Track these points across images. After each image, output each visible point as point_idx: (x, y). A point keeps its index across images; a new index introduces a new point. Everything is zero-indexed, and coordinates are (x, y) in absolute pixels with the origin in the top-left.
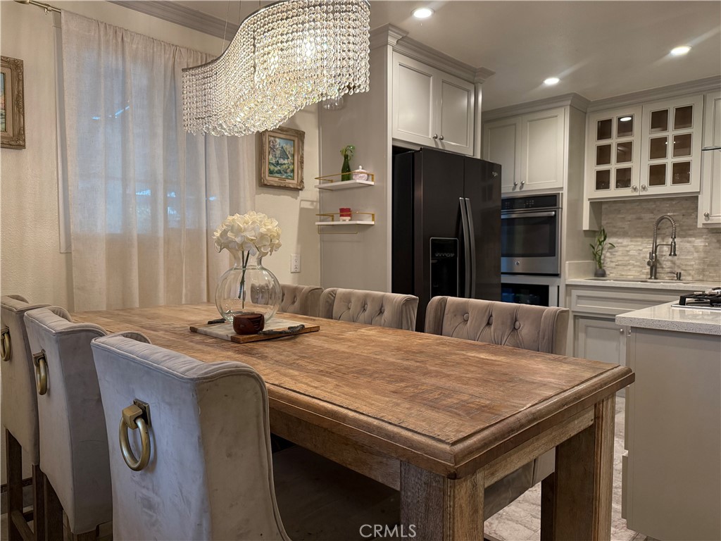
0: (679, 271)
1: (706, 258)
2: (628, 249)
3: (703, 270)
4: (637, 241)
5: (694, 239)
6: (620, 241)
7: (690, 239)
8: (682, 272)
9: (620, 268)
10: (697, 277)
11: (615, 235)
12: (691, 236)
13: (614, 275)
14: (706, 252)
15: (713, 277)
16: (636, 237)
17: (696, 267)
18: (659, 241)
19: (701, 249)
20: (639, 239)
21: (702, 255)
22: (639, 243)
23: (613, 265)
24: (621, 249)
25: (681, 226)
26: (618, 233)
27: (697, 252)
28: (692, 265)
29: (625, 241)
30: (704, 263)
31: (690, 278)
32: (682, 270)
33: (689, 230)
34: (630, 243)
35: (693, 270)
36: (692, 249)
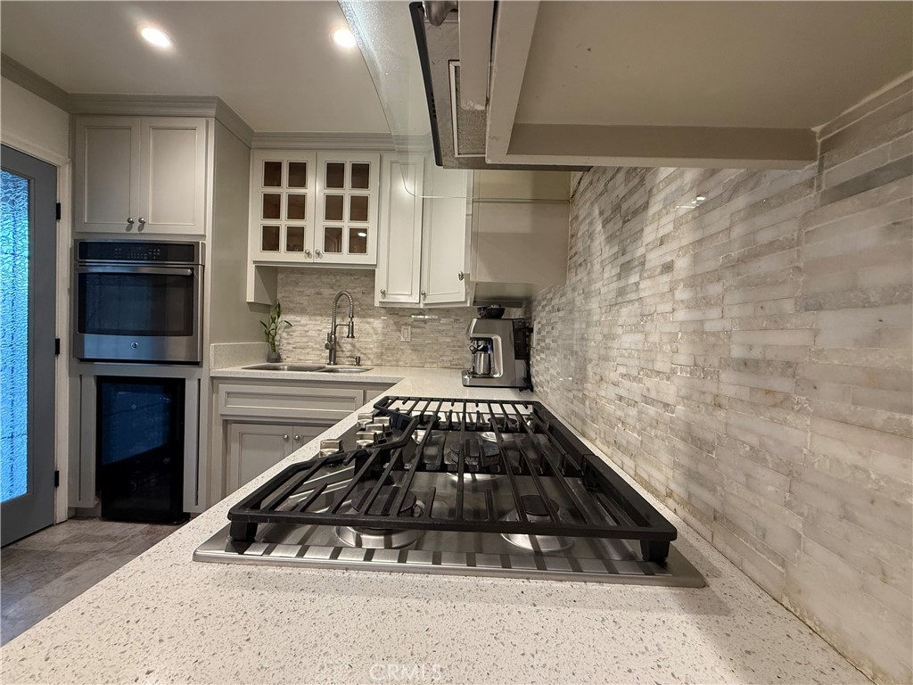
0: (358, 355)
1: (384, 340)
2: (306, 329)
3: (382, 354)
4: (316, 320)
5: (372, 320)
6: (298, 318)
7: (369, 320)
8: (362, 356)
9: (298, 351)
10: (376, 361)
11: (291, 311)
12: (370, 316)
13: (291, 359)
14: (385, 335)
15: (390, 361)
16: (315, 314)
17: (375, 350)
18: (338, 321)
19: (380, 330)
20: (318, 318)
21: (381, 338)
22: (319, 323)
23: (290, 347)
24: (299, 328)
25: (360, 305)
26: (296, 310)
27: (376, 334)
28: (371, 349)
29: (304, 320)
30: (382, 345)
31: (369, 363)
32: (362, 353)
33: (368, 311)
34: (309, 322)
35: (372, 354)
36: (371, 331)
